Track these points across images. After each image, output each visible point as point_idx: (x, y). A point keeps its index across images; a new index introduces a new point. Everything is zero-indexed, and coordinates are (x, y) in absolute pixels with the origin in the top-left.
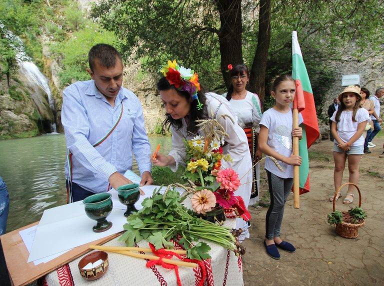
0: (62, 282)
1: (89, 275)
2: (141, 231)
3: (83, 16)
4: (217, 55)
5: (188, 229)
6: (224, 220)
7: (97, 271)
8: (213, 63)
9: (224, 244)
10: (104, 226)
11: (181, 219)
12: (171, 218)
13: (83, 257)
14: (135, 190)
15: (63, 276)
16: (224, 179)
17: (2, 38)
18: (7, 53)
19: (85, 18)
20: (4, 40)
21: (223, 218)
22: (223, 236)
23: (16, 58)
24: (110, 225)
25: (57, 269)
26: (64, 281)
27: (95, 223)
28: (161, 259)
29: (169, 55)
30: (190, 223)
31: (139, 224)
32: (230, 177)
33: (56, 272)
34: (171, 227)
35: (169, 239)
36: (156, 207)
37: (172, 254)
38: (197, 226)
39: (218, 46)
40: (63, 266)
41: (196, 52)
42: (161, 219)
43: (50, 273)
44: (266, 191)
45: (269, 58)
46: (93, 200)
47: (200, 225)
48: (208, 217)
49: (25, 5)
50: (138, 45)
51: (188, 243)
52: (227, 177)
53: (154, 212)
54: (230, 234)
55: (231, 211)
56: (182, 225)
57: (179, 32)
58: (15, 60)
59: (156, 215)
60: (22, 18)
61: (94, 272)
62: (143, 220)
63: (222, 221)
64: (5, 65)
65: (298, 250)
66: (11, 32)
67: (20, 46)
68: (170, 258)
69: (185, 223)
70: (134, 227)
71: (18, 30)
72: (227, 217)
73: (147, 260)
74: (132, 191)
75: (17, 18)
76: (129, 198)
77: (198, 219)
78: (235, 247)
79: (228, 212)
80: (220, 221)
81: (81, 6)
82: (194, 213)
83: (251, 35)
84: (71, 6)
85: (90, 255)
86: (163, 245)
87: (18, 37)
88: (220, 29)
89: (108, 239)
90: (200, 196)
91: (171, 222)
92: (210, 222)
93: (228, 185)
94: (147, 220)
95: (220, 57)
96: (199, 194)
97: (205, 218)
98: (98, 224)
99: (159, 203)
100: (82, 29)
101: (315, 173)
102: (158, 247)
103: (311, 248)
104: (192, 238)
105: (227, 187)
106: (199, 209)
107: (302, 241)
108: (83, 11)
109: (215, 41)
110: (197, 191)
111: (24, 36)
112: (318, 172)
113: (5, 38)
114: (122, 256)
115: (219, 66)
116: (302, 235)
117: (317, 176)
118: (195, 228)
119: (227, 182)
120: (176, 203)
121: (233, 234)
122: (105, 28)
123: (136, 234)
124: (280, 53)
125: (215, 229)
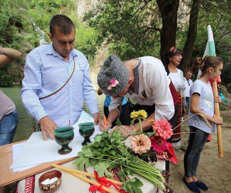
0: (26, 190)
1: (45, 190)
2: (90, 159)
3: (79, 20)
4: (158, 45)
5: (126, 164)
6: (156, 161)
7: (51, 187)
8: (155, 50)
9: (154, 183)
10: (66, 150)
11: (121, 155)
12: (114, 153)
13: (44, 172)
14: (90, 127)
15: (29, 185)
16: (159, 128)
17: (34, 31)
18: (35, 39)
19: (80, 21)
20: (34, 32)
21: (155, 159)
22: (154, 175)
23: (40, 43)
24: (70, 150)
25: (27, 178)
26: (28, 189)
27: (60, 147)
28: (101, 186)
29: (127, 44)
30: (128, 159)
31: (90, 153)
32: (164, 127)
33: (25, 180)
34: (113, 160)
35: (110, 170)
36: (104, 143)
37: (111, 183)
38: (133, 163)
39: (159, 39)
40: (31, 176)
41: (144, 43)
42: (106, 152)
43: (21, 180)
44: (186, 140)
45: (194, 48)
46: (61, 131)
47: (136, 162)
48: (143, 157)
49: (48, 13)
50: (108, 37)
51: (125, 176)
52: (162, 126)
53: (101, 146)
54: (160, 175)
55: (162, 155)
56: (121, 160)
57: (134, 29)
58: (39, 44)
59: (103, 148)
60: (46, 20)
61: (49, 188)
62: (92, 151)
63: (154, 162)
64: (33, 46)
65: (210, 189)
66: (39, 28)
67: (42, 36)
68: (108, 187)
69: (124, 159)
70: (85, 155)
71: (43, 27)
72: (159, 159)
73: (91, 184)
74: (89, 128)
75: (43, 20)
76: (86, 132)
77: (134, 157)
78: (164, 187)
79: (159, 154)
80: (153, 162)
81: (78, 14)
82: (132, 151)
83: (182, 33)
84: (73, 14)
85: (49, 172)
86: (105, 174)
87: (42, 31)
88: (162, 29)
89: (67, 161)
90: (138, 139)
91: (114, 156)
92: (145, 162)
93: (163, 133)
94: (95, 152)
95: (160, 47)
96: (137, 137)
97: (140, 157)
98: (62, 148)
99: (106, 140)
100: (77, 28)
101: (225, 131)
102: (101, 175)
103: (221, 190)
104: (129, 173)
105: (161, 135)
106: (136, 149)
107: (213, 183)
108: (79, 18)
109: (158, 36)
110: (137, 135)
111: (45, 30)
112: (228, 131)
113: (35, 31)
114: (73, 176)
115: (159, 53)
116: (214, 178)
117: (227, 134)
118: (131, 164)
119: (162, 131)
120: (119, 141)
121: (163, 174)
122: (89, 25)
123: (86, 161)
124: (202, 46)
125: (148, 168)
